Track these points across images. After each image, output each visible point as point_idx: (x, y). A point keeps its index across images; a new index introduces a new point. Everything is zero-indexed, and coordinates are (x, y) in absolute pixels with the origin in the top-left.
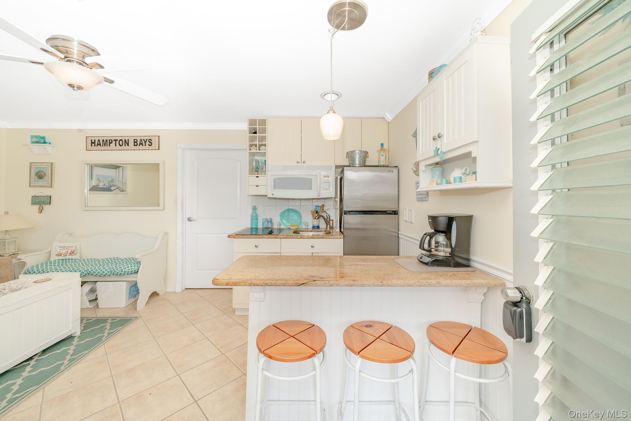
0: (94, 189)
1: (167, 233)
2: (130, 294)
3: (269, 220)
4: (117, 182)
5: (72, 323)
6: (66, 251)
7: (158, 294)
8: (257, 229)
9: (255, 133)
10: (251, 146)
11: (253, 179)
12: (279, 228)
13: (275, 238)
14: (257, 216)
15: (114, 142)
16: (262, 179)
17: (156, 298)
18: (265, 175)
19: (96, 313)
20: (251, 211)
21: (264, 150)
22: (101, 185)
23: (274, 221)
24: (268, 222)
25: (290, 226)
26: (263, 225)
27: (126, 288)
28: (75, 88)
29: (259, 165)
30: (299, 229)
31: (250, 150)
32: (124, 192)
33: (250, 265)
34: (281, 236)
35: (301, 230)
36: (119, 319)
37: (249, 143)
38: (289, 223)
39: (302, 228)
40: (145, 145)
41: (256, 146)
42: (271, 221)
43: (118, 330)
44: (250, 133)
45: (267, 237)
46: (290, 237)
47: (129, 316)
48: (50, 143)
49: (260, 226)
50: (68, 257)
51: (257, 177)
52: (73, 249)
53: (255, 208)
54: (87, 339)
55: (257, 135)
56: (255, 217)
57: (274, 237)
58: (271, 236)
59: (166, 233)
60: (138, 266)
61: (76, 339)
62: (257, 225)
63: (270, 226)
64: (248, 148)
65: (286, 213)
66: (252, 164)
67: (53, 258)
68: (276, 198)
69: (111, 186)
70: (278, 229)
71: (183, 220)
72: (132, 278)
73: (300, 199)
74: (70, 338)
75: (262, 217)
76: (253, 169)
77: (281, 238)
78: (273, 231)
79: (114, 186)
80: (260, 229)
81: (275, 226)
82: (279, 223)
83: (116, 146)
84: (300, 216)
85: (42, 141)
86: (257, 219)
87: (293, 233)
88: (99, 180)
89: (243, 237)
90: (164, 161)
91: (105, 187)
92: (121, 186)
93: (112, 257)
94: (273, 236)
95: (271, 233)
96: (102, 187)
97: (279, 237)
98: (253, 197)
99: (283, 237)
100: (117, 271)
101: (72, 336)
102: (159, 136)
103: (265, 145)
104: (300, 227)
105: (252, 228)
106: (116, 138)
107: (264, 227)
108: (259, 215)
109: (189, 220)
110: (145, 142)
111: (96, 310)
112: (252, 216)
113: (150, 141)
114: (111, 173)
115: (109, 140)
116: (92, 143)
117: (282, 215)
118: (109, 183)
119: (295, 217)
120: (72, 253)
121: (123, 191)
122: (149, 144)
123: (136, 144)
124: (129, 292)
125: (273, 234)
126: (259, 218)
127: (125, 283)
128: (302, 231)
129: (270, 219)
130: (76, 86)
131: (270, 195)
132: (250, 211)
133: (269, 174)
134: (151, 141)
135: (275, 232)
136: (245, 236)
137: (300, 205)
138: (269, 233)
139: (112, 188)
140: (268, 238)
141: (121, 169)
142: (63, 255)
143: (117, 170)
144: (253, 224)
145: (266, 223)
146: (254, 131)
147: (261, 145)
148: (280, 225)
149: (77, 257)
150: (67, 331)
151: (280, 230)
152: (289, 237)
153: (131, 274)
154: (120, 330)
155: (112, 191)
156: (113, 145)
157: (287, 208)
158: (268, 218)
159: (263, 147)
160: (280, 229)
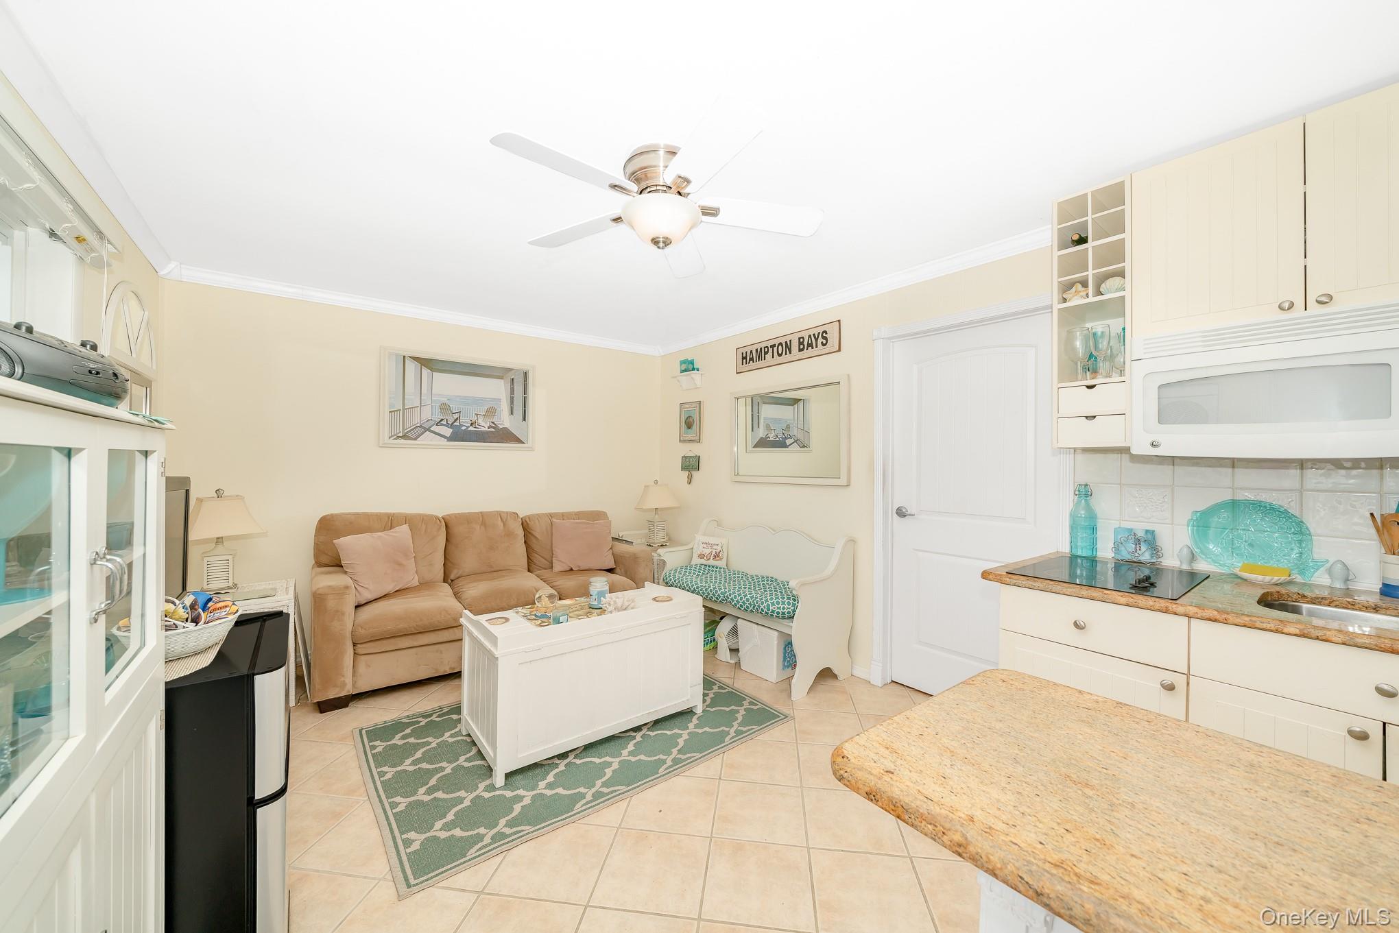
0: (763, 443)
1: (854, 541)
2: (785, 658)
3: (1141, 534)
4: (795, 429)
5: (691, 687)
6: (710, 550)
7: (835, 677)
8: (1093, 561)
9: (1082, 240)
10: (1067, 287)
11: (1076, 398)
12: (1185, 567)
13: (1158, 610)
14: (1092, 516)
15: (771, 350)
16: (1107, 394)
17: (830, 683)
18: (1122, 379)
19: (734, 678)
20: (1071, 499)
21: (1117, 290)
22: (772, 437)
23: (1164, 542)
24: (1138, 542)
25: (1242, 569)
26: (1117, 549)
27: (778, 643)
28: (661, 245)
29: (1096, 347)
30: (1294, 589)
31: (1065, 300)
32: (805, 449)
33: (999, 725)
34: (1192, 610)
35: (1308, 594)
36: (760, 706)
37: (1060, 280)
38: (1242, 555)
39: (1311, 586)
40: (817, 347)
41: (1085, 284)
42: (1151, 540)
43: (751, 732)
44: (1062, 246)
45: (1123, 600)
46: (1238, 621)
47: (776, 707)
48: (698, 370)
49: (1106, 552)
50: (712, 562)
51: (1090, 387)
52: (719, 548)
53: (1084, 492)
54: (707, 729)
55: (1090, 244)
56: (1085, 523)
57: (1157, 606)
58: (1141, 599)
59: (851, 540)
60: (794, 605)
61: (695, 721)
62: (1094, 548)
63: (1146, 557)
64: (1056, 297)
65: (1224, 517)
66: (1074, 349)
67: (696, 561)
68: (1173, 460)
69: (786, 438)
70: (1181, 572)
71: (885, 513)
72: (783, 626)
73: (1302, 464)
74: (687, 713)
75: (1116, 524)
76: (1076, 364)
77: (1191, 614)
78: (1152, 580)
79: (791, 437)
80: (1105, 563)
81: (1172, 560)
82: (1185, 551)
83: (773, 357)
84: (1299, 530)
85: (690, 367)
86: (1094, 529)
87: (1259, 602)
88: (768, 427)
89: (1030, 583)
90: (848, 375)
91: (777, 439)
92: (800, 437)
93: (765, 575)
94: (1151, 602)
95: (1144, 586)
96: (772, 439)
97: (1181, 609)
98: (1080, 457)
99: (1200, 613)
100: (762, 607)
101: (692, 711)
102: (839, 321)
103: (1121, 274)
104: (1299, 579)
105: (1073, 558)
106: (772, 343)
107: (1120, 558)
108: (1099, 515)
109: (901, 513)
110: (816, 340)
111: (736, 670)
112: (1073, 517)
113: (824, 335)
114: (785, 412)
115: (765, 348)
116: (743, 358)
117: (1202, 522)
118: (784, 431)
119: (1274, 537)
120: (717, 556)
121: (804, 446)
122: (822, 343)
123: (802, 347)
124: (783, 655)
125: (1156, 591)
126: (1100, 524)
127: (776, 633)
128: (1314, 601)
129: (1147, 531)
130: (661, 239)
131: (1141, 447)
132: (1067, 501)
133: (1136, 371)
134: (826, 335)
135: (1166, 586)
136: (1038, 584)
137: (1298, 486)
138: (1134, 587)
139: (788, 442)
140: (1128, 605)
141: (801, 404)
142: (705, 558)
143: (796, 406)
144: (1079, 544)
145: (1131, 547)
146: (1076, 237)
147: (1102, 279)
148: (1193, 558)
149: (722, 563)
150: (683, 699)
151: (1194, 580)
152: (1231, 618)
153: (784, 618)
154: (754, 732)
155: (787, 447)
156: (769, 356)
157: (1227, 496)
158: (1140, 528)
159: (1115, 282)
160: (1192, 574)
